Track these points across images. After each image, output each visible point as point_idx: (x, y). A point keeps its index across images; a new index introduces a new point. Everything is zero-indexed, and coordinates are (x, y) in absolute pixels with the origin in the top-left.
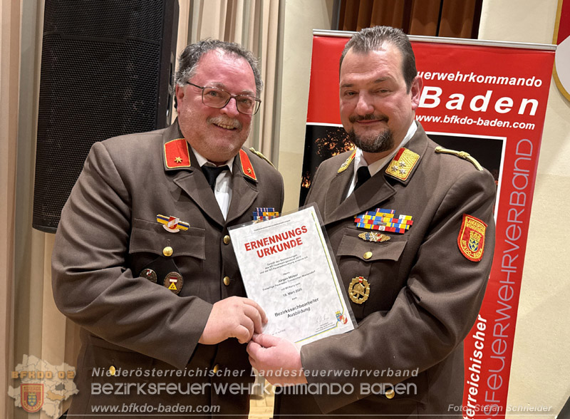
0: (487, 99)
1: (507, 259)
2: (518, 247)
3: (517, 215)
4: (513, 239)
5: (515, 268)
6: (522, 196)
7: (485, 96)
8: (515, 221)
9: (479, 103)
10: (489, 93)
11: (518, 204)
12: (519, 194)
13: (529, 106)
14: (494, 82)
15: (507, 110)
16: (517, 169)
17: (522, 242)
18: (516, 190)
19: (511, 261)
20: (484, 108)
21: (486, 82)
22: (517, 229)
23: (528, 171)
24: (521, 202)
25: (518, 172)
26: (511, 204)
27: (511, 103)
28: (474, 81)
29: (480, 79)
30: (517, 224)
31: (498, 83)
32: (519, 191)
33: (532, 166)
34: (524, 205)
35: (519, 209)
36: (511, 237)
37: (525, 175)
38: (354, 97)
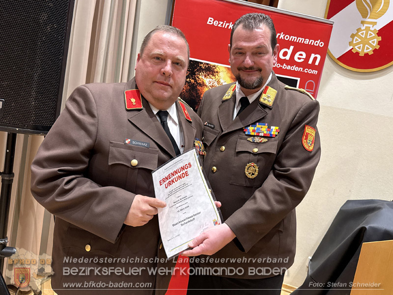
0: (290, 52)
7: (289, 49)
9: (285, 54)
10: (292, 48)
13: (315, 59)
14: (295, 41)
15: (302, 60)
20: (288, 57)
21: (290, 40)
27: (304, 56)
28: (283, 38)
29: (287, 38)
31: (297, 41)
38: (242, 56)
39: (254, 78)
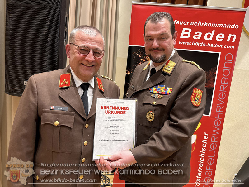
0: (212, 34)
1: (219, 108)
2: (224, 103)
3: (224, 88)
4: (222, 99)
5: (222, 112)
6: (227, 79)
8: (223, 91)
9: (209, 36)
10: (213, 32)
11: (225, 83)
12: (225, 79)
13: (232, 38)
14: (216, 26)
15: (222, 40)
16: (225, 67)
17: (226, 100)
18: (224, 77)
19: (220, 109)
20: (211, 38)
21: (212, 26)
22: (224, 94)
23: (230, 68)
24: (226, 82)
25: (225, 68)
26: (221, 83)
27: (223, 36)
28: (206, 26)
29: (209, 25)
30: (224, 92)
31: (218, 27)
32: (226, 77)
33: (232, 66)
34: (227, 84)
35: (225, 85)
36: (221, 98)
37: (229, 70)
38: (151, 41)
39: (159, 56)
